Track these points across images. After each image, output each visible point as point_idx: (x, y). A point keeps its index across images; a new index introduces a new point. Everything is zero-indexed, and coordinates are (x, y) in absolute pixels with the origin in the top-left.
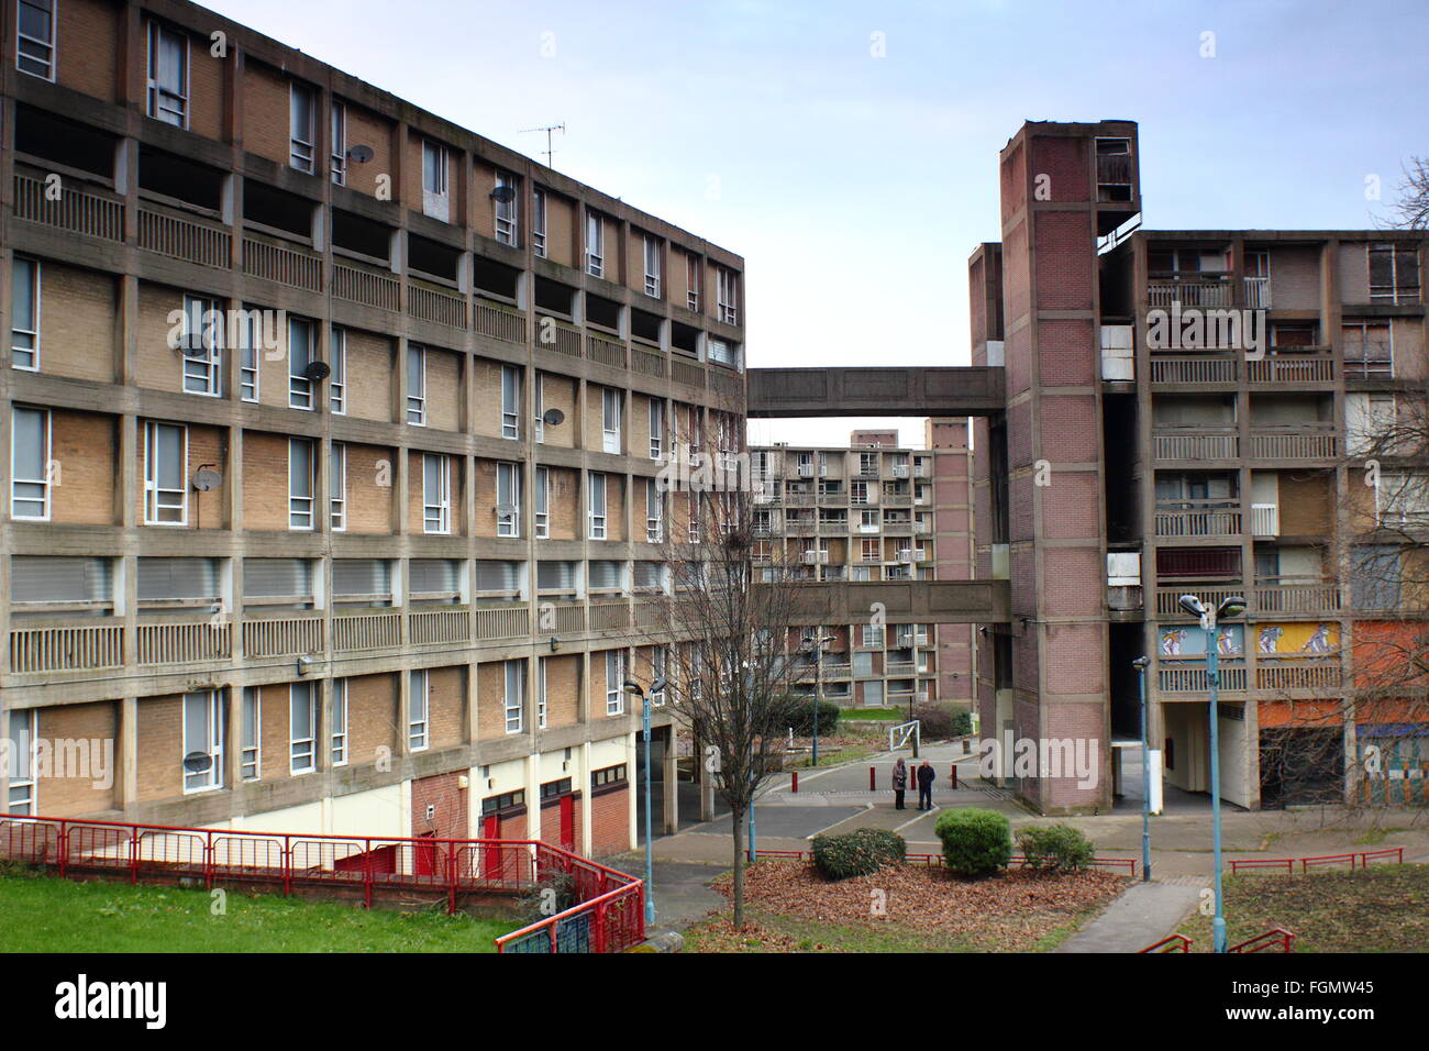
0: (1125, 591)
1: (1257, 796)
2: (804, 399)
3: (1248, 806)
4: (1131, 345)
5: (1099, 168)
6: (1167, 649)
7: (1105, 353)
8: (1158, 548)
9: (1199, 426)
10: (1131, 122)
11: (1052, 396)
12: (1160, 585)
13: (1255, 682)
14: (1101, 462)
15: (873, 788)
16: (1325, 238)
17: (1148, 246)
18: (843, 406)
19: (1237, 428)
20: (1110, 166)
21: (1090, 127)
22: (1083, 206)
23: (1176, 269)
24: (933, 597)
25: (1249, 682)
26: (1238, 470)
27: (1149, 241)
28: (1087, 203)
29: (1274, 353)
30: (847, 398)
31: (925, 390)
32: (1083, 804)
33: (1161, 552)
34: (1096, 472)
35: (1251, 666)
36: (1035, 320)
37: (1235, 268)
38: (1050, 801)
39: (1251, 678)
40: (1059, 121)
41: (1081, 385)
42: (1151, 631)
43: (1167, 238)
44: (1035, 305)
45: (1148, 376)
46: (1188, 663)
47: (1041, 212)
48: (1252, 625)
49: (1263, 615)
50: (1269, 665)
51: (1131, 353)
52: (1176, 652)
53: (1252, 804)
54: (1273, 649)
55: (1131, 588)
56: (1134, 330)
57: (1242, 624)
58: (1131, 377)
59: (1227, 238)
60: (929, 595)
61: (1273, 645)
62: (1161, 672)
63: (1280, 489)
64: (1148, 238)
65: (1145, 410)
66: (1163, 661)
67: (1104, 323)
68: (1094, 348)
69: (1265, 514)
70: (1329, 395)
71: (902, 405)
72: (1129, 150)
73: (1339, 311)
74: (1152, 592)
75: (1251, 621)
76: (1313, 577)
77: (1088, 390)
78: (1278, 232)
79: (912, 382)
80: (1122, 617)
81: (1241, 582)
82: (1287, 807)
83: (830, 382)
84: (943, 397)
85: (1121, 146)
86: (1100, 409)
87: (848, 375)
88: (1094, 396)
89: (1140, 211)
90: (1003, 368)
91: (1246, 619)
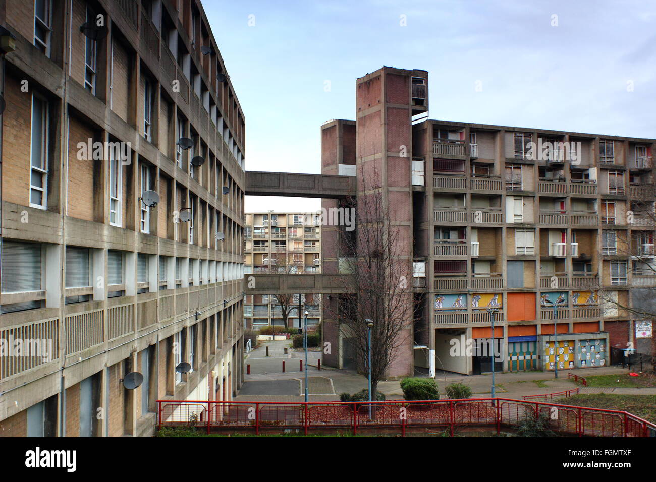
0: (419, 279)
1: (471, 369)
2: (270, 187)
3: (468, 374)
4: (423, 170)
5: (413, 90)
6: (437, 305)
7: (413, 173)
8: (435, 260)
9: (451, 207)
10: (426, 71)
11: (393, 191)
12: (436, 277)
13: (471, 319)
14: (412, 222)
15: (283, 371)
16: (500, 129)
17: (433, 127)
18: (286, 191)
19: (465, 209)
20: (417, 90)
21: (409, 72)
22: (406, 107)
23: (439, 137)
24: (324, 282)
25: (469, 319)
26: (466, 227)
27: (433, 124)
28: (407, 105)
29: (474, 177)
30: (288, 187)
31: (322, 185)
32: (402, 375)
33: (437, 262)
34: (409, 226)
35: (470, 312)
36: (386, 157)
37: (465, 139)
38: (389, 374)
39: (470, 318)
40: (397, 68)
41: (404, 186)
42: (432, 297)
43: (441, 124)
44: (386, 149)
45: (432, 184)
46: (446, 311)
47: (389, 107)
48: (470, 294)
49: (474, 290)
50: (477, 312)
51: (423, 174)
52: (441, 306)
53: (470, 372)
54: (477, 305)
55: (421, 278)
56: (425, 164)
57: (466, 294)
58: (423, 184)
59: (463, 126)
60: (323, 280)
61: (477, 303)
62: (435, 315)
63: (478, 235)
64: (433, 123)
65: (430, 199)
66: (436, 310)
67: (414, 159)
68: (409, 170)
69: (474, 246)
70: (500, 196)
71: (312, 192)
72: (424, 84)
73: (504, 160)
74: (432, 280)
75: (471, 293)
76: (487, 274)
77: (407, 189)
78: (482, 125)
79: (317, 182)
80: (418, 291)
81: (466, 276)
82: (482, 373)
83: (281, 178)
84: (331, 189)
85: (421, 81)
86: (411, 198)
87: (289, 177)
88: (409, 192)
89: (428, 111)
90: (356, 177)
91: (469, 291)
